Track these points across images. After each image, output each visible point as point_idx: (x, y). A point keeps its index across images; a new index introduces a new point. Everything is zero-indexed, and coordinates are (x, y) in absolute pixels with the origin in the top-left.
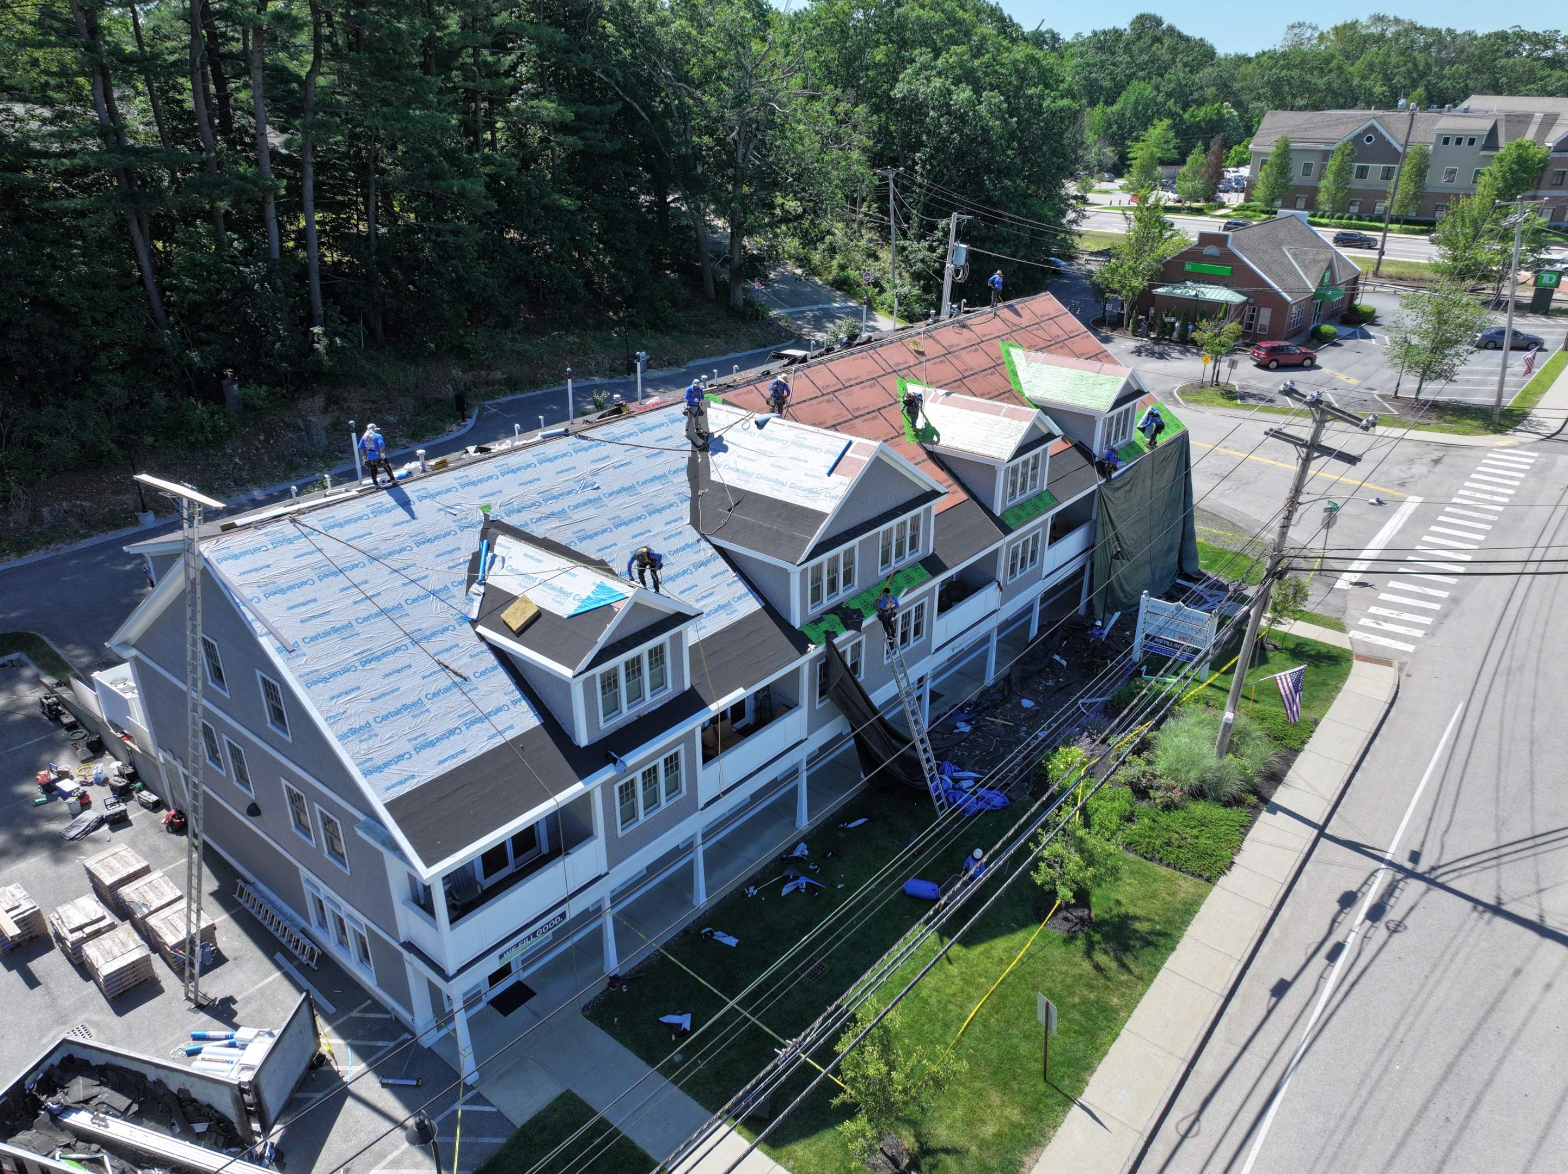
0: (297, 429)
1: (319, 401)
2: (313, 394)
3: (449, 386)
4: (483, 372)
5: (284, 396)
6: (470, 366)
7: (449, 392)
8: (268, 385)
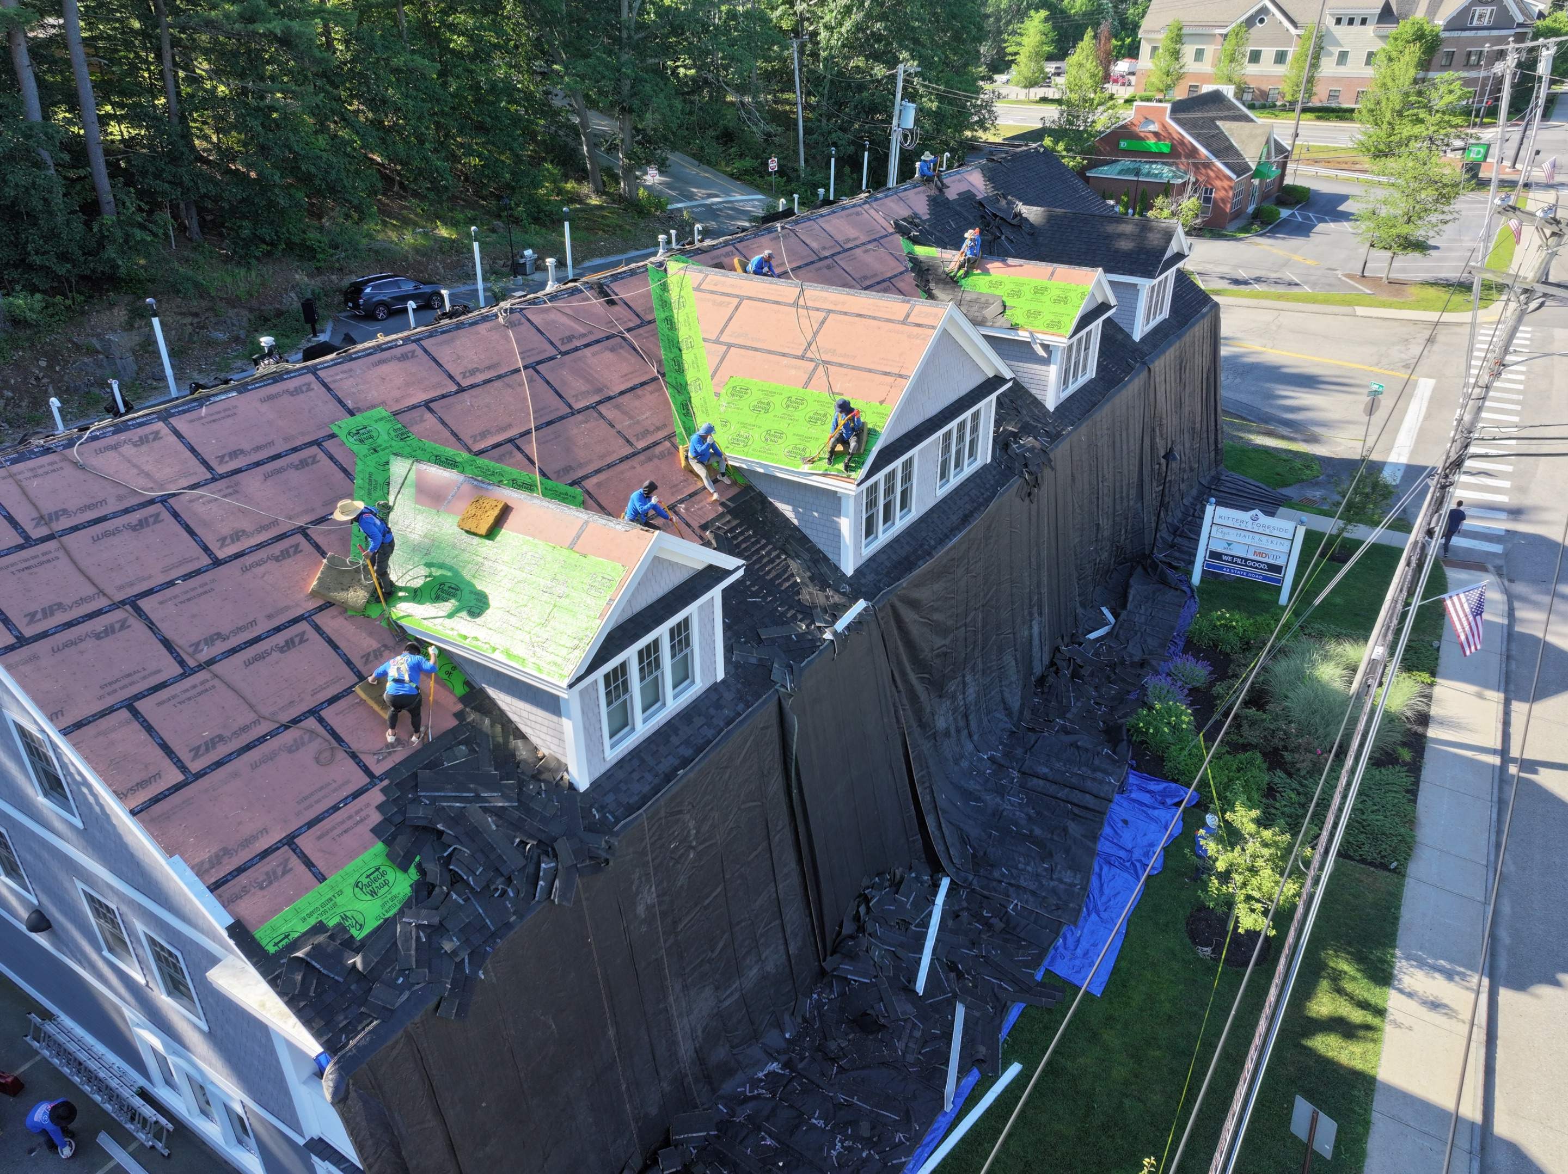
0: (92, 352)
1: (120, 314)
2: (111, 306)
3: (292, 295)
4: (334, 277)
5: (68, 308)
6: (318, 269)
7: (293, 302)
8: (44, 292)
